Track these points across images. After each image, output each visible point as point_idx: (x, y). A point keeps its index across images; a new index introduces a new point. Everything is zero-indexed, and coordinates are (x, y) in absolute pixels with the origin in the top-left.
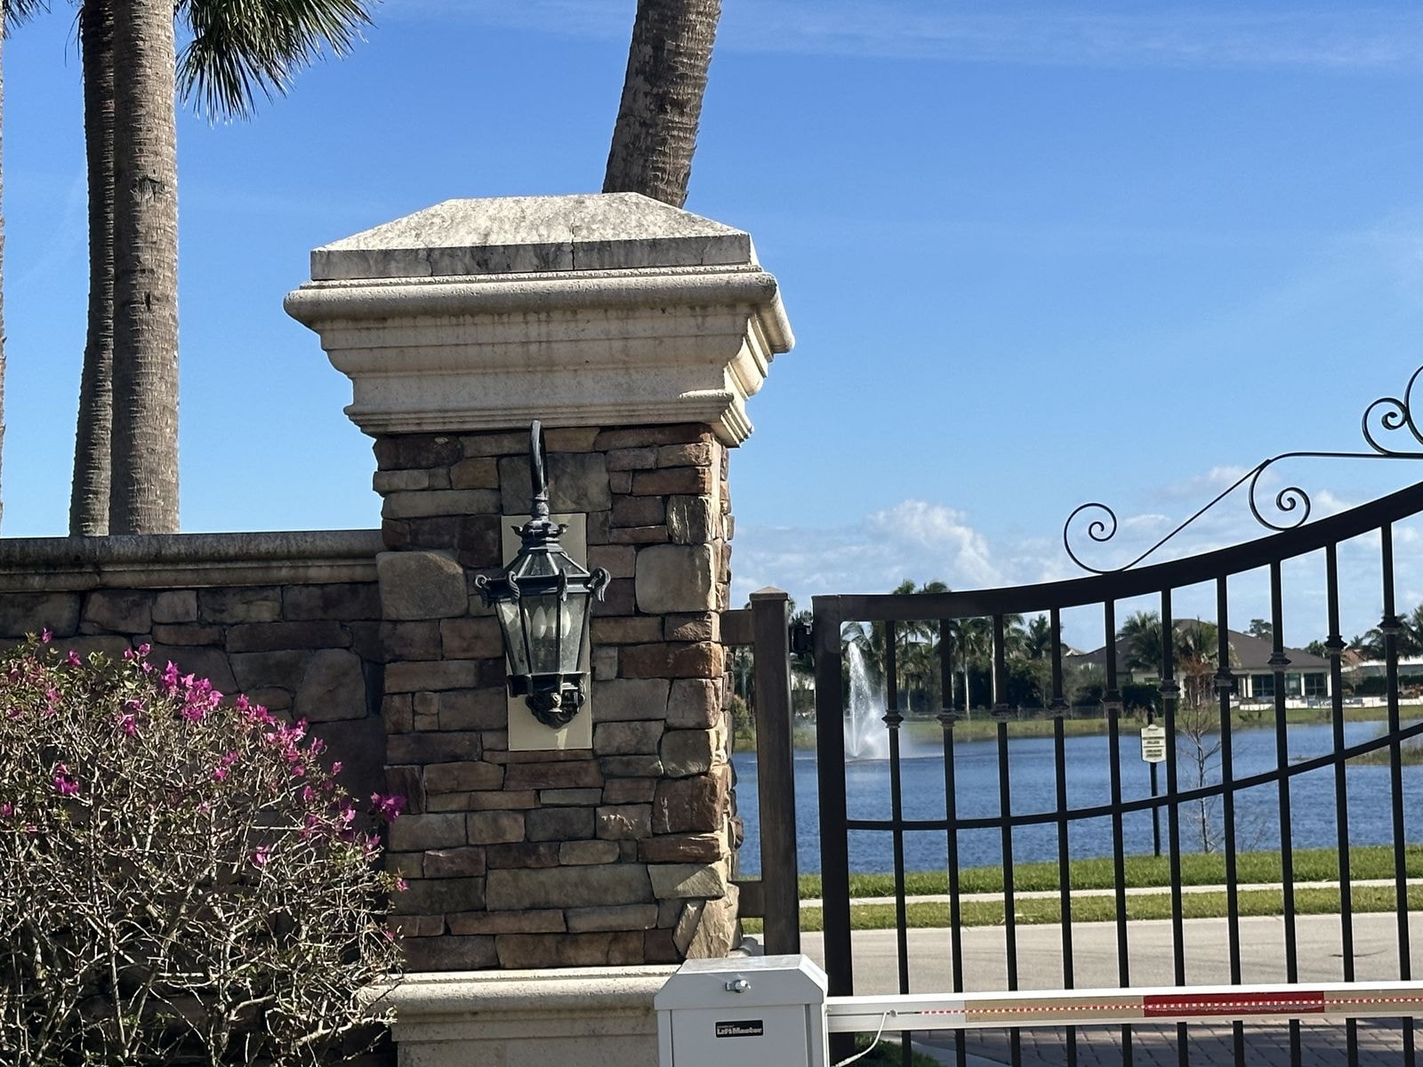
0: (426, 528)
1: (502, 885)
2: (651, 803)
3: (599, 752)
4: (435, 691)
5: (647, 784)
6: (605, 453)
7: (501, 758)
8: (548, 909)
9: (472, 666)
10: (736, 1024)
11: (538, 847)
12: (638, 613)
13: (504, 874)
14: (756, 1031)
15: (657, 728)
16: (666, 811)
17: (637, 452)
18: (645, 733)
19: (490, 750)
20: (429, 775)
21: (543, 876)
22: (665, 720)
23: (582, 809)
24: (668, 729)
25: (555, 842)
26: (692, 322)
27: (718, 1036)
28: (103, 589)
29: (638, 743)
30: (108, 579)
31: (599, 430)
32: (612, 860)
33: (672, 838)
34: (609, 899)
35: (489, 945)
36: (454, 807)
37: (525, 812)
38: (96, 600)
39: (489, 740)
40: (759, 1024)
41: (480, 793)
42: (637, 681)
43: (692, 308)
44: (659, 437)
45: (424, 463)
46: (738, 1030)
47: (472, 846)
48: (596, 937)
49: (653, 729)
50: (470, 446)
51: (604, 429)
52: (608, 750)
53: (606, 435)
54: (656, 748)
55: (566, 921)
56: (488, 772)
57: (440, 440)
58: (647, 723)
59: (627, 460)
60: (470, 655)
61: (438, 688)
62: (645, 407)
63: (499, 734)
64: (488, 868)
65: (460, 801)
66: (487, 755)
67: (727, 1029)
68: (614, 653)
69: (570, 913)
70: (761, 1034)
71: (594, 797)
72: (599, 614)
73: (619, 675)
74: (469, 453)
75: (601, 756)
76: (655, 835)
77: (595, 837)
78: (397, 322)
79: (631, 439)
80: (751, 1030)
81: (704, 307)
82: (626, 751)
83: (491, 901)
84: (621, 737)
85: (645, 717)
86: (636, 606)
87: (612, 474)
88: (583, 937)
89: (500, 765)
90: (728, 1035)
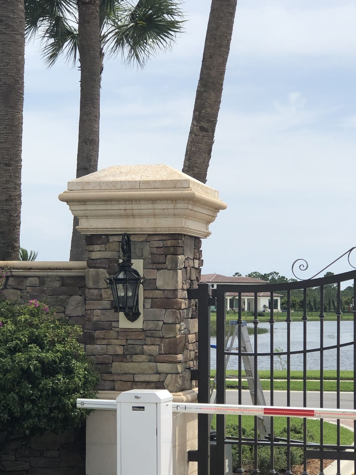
0: (98, 262)
1: (117, 367)
2: (159, 345)
3: (144, 330)
4: (99, 310)
5: (158, 339)
6: (149, 242)
7: (117, 330)
8: (129, 374)
9: (110, 303)
10: (138, 407)
11: (126, 356)
12: (157, 289)
13: (117, 364)
14: (143, 409)
15: (161, 323)
16: (163, 348)
17: (158, 242)
18: (158, 325)
19: (114, 327)
20: (97, 334)
21: (127, 364)
22: (163, 321)
23: (139, 346)
24: (164, 323)
25: (132, 355)
26: (173, 205)
27: (133, 410)
28: (12, 276)
29: (155, 327)
30: (14, 274)
31: (148, 235)
32: (147, 361)
33: (164, 356)
34: (146, 372)
35: (112, 383)
36: (104, 343)
37: (123, 346)
38: (11, 279)
39: (114, 324)
40: (143, 408)
41: (111, 340)
42: (156, 309)
43: (172, 201)
44: (165, 238)
45: (99, 243)
46: (138, 409)
47: (108, 355)
48: (142, 383)
49: (160, 324)
50: (111, 239)
51: (149, 235)
52: (147, 329)
53: (150, 237)
54: (161, 329)
55: (134, 377)
56: (113, 334)
57: (103, 237)
58: (159, 322)
59: (156, 244)
60: (109, 299)
61: (101, 309)
62: (160, 229)
63: (117, 323)
64: (113, 362)
65: (106, 342)
66: (113, 329)
67: (135, 408)
68: (150, 301)
69: (135, 376)
70: (144, 410)
71: (142, 342)
72: (146, 289)
73: (151, 307)
74: (111, 241)
75: (145, 330)
76: (160, 354)
77: (143, 354)
78: (90, 203)
79: (156, 238)
80: (141, 409)
81: (176, 201)
82: (152, 329)
83: (113, 370)
84: (151, 325)
85: (158, 320)
86: (156, 287)
87: (151, 248)
88: (138, 383)
89: (117, 332)
90: (135, 410)
